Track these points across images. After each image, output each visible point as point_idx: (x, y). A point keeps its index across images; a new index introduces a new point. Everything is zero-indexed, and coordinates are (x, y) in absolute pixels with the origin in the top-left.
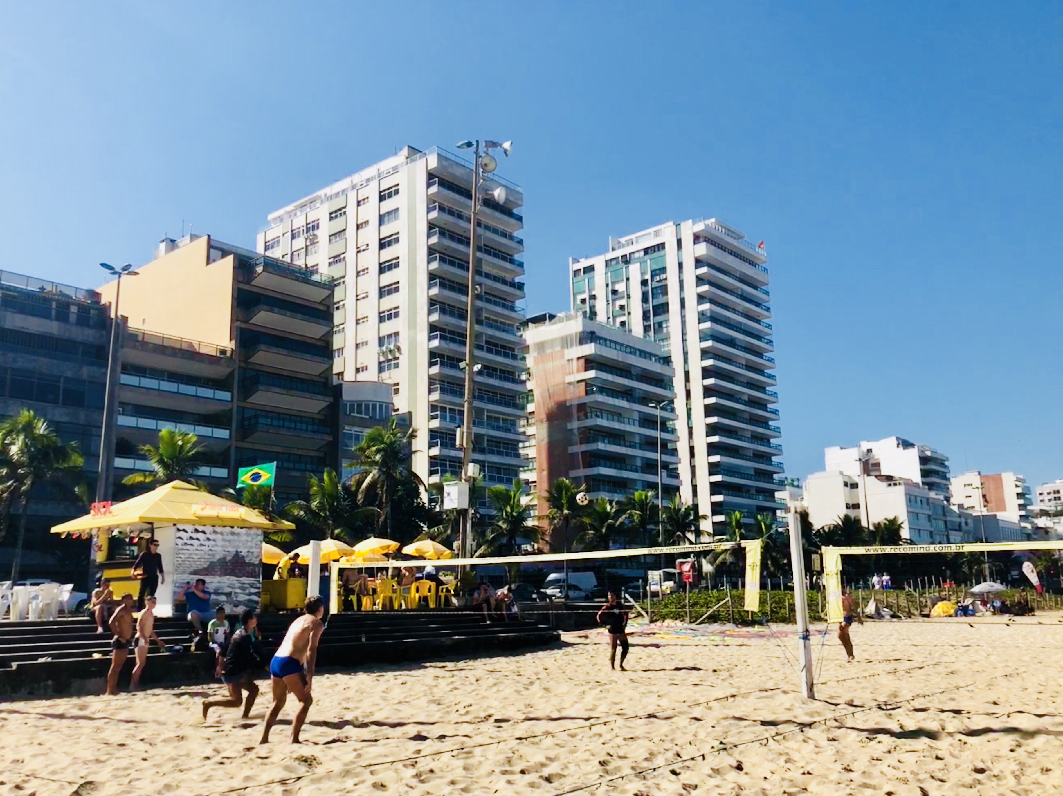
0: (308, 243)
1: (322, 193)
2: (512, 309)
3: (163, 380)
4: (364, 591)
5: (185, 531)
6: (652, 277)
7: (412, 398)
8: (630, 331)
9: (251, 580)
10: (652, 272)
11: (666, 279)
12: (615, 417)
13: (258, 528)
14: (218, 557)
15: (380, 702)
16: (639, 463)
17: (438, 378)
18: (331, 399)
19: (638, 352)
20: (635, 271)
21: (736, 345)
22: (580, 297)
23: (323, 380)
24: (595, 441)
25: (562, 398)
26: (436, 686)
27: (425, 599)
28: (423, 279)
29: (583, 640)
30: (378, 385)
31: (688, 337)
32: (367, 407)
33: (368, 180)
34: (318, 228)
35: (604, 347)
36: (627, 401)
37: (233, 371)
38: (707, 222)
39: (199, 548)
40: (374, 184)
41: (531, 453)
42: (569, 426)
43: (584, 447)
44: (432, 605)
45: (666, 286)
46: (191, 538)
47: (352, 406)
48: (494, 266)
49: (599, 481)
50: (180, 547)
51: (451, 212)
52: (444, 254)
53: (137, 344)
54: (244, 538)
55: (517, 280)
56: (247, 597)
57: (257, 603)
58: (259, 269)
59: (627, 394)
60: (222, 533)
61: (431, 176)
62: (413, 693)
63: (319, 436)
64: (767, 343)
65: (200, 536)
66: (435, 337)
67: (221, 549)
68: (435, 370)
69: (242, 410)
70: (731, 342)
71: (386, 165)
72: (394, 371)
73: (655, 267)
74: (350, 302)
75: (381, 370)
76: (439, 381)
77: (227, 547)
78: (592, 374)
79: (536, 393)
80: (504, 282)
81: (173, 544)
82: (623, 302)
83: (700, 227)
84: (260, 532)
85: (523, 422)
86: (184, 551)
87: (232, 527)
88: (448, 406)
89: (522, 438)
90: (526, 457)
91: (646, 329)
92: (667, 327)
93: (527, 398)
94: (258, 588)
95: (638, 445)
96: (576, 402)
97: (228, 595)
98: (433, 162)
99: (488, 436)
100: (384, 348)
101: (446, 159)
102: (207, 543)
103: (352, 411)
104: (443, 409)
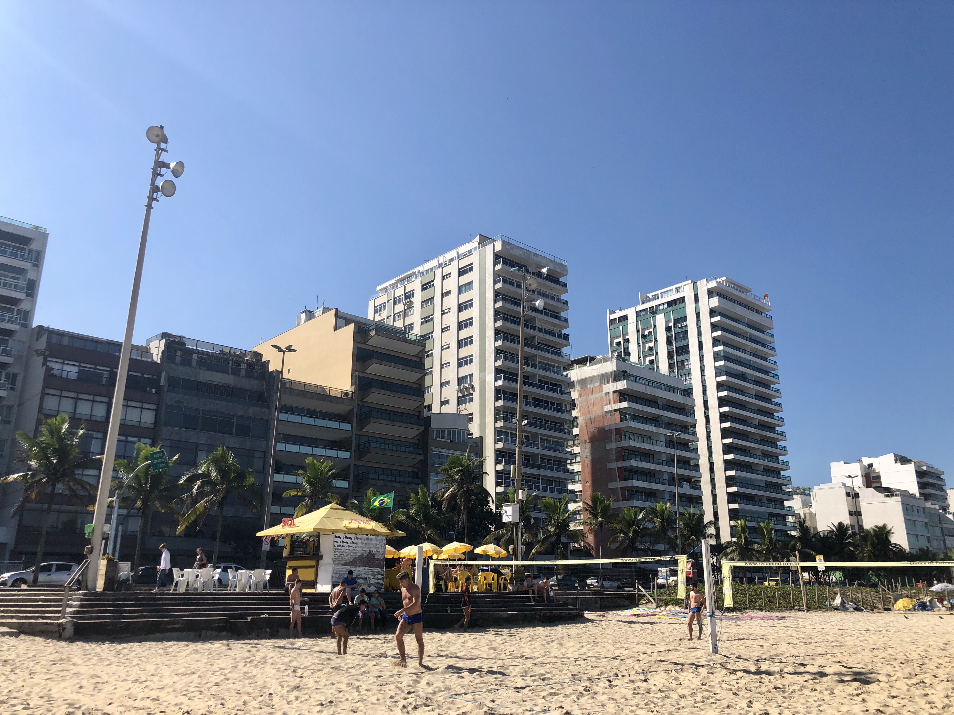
0: (406, 308)
1: (416, 270)
2: (560, 354)
3: (304, 416)
4: (449, 578)
5: (339, 537)
6: (675, 324)
7: (483, 426)
8: (658, 367)
9: (378, 570)
10: (674, 320)
11: (686, 326)
12: (645, 440)
13: (383, 536)
14: (358, 554)
15: (460, 647)
16: (666, 477)
17: (502, 410)
18: (423, 428)
19: (663, 387)
20: (660, 319)
21: (747, 378)
22: (616, 341)
23: (417, 414)
24: (629, 459)
25: (601, 425)
26: (494, 641)
27: (490, 585)
28: (490, 334)
29: (601, 618)
30: (457, 416)
31: (706, 373)
32: (449, 432)
33: (450, 261)
34: (413, 296)
35: (634, 383)
36: (655, 426)
37: (353, 408)
38: (718, 280)
39: (348, 548)
40: (455, 264)
41: (577, 468)
42: (608, 447)
43: (620, 464)
44: (495, 590)
45: (686, 332)
46: (343, 542)
47: (438, 432)
48: (545, 322)
49: (633, 491)
50: (336, 547)
51: (512, 284)
52: (507, 315)
53: (287, 390)
54: (374, 542)
55: (564, 332)
56: (376, 581)
57: (382, 585)
58: (372, 333)
59: (655, 420)
60: (361, 539)
61: (497, 257)
62: (480, 644)
63: (414, 456)
64: (773, 377)
65: (348, 540)
66: (500, 378)
67: (360, 549)
68: (500, 403)
69: (359, 436)
70: (742, 377)
71: (463, 249)
72: (469, 405)
73: (677, 317)
74: (436, 352)
75: (459, 403)
76: (504, 412)
77: (364, 548)
78: (625, 405)
79: (580, 420)
80: (553, 334)
81: (332, 546)
82: (652, 345)
83: (713, 284)
84: (384, 538)
85: (570, 443)
86: (338, 551)
87: (367, 535)
88: (510, 432)
89: (569, 456)
90: (572, 471)
91: (671, 366)
92: (688, 365)
93: (573, 424)
94: (383, 575)
95: (665, 463)
96: (613, 428)
97: (365, 579)
98: (498, 246)
99: (542, 455)
100: (462, 387)
101: (508, 244)
102: (352, 545)
103: (438, 436)
104: (506, 434)
